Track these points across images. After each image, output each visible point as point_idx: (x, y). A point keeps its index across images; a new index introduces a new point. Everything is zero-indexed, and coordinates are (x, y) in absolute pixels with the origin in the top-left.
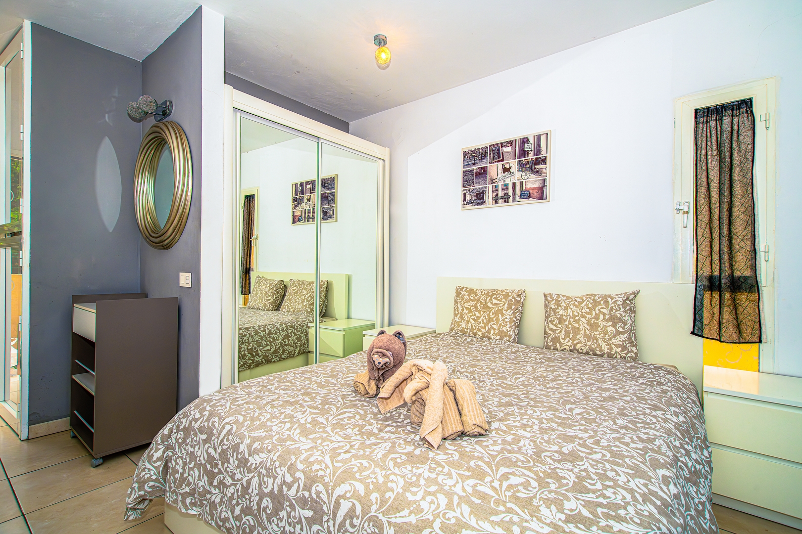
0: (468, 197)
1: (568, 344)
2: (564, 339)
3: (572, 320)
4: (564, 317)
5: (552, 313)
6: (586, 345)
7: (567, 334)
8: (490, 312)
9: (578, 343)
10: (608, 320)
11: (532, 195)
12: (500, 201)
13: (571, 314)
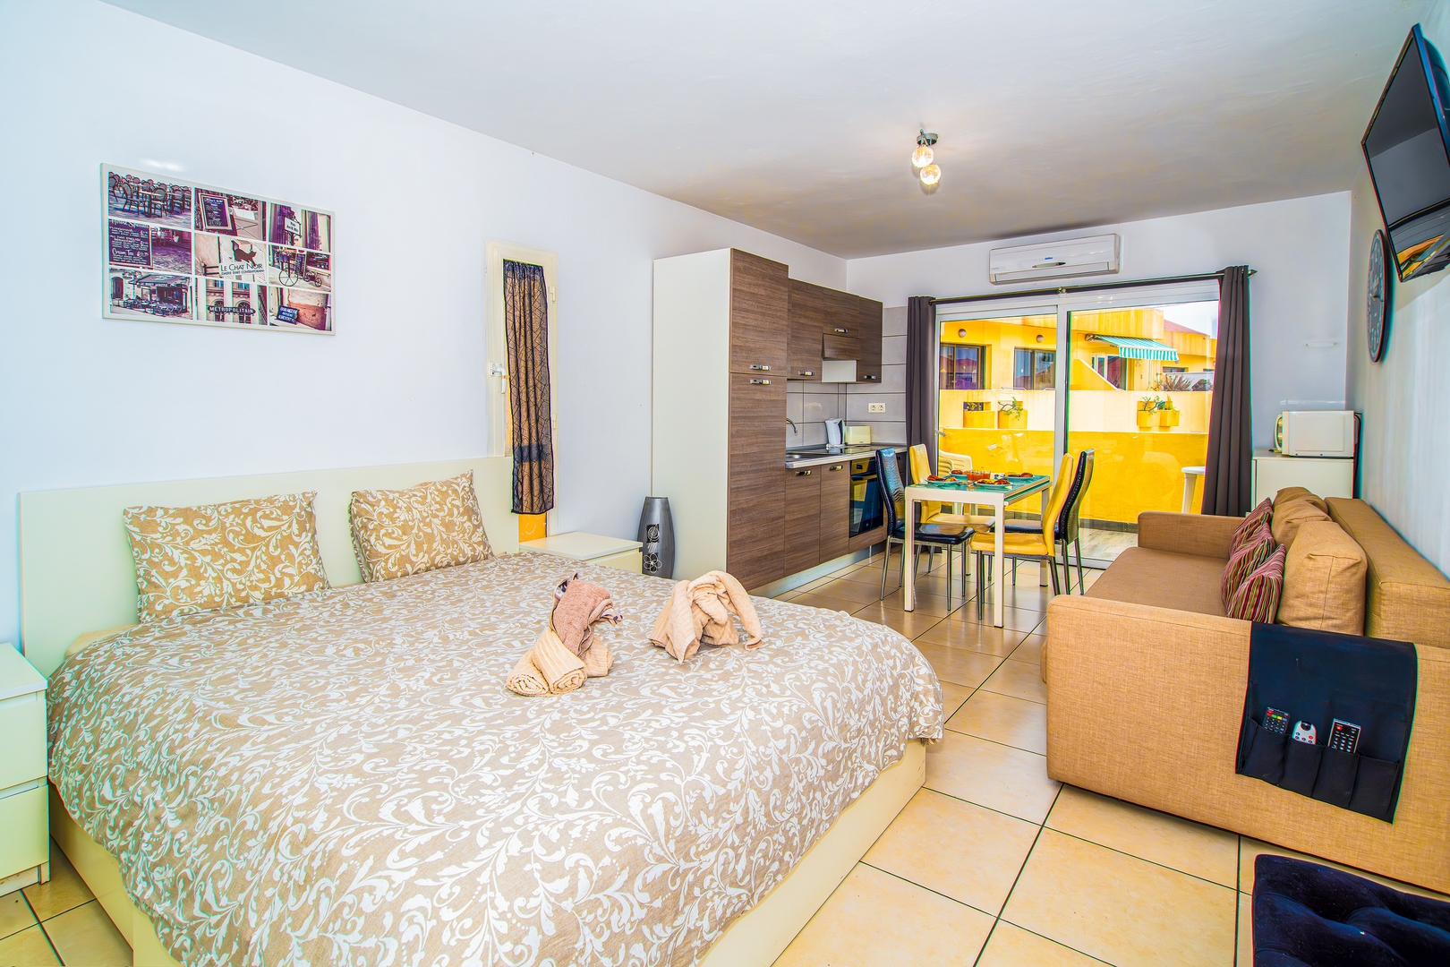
0: (130, 291)
1: (423, 561)
2: (417, 555)
3: (421, 525)
4: (411, 523)
5: (387, 521)
6: (447, 554)
7: (419, 546)
8: (267, 546)
9: (436, 555)
10: (462, 515)
11: (303, 318)
12: (229, 317)
13: (419, 517)
